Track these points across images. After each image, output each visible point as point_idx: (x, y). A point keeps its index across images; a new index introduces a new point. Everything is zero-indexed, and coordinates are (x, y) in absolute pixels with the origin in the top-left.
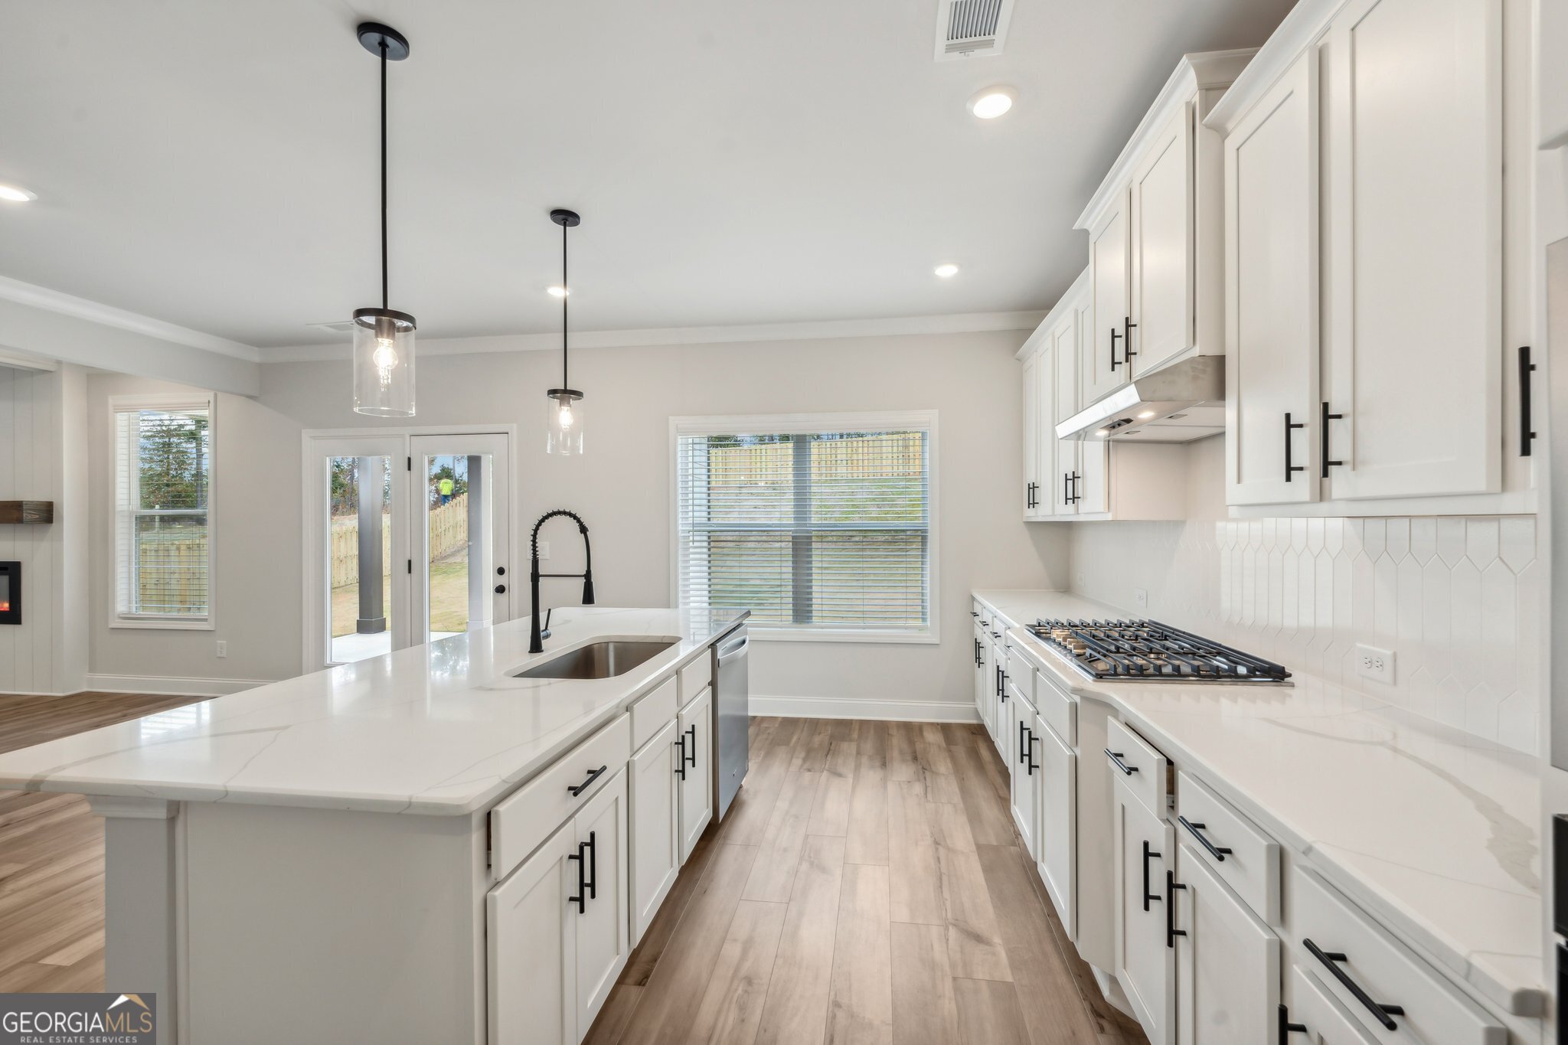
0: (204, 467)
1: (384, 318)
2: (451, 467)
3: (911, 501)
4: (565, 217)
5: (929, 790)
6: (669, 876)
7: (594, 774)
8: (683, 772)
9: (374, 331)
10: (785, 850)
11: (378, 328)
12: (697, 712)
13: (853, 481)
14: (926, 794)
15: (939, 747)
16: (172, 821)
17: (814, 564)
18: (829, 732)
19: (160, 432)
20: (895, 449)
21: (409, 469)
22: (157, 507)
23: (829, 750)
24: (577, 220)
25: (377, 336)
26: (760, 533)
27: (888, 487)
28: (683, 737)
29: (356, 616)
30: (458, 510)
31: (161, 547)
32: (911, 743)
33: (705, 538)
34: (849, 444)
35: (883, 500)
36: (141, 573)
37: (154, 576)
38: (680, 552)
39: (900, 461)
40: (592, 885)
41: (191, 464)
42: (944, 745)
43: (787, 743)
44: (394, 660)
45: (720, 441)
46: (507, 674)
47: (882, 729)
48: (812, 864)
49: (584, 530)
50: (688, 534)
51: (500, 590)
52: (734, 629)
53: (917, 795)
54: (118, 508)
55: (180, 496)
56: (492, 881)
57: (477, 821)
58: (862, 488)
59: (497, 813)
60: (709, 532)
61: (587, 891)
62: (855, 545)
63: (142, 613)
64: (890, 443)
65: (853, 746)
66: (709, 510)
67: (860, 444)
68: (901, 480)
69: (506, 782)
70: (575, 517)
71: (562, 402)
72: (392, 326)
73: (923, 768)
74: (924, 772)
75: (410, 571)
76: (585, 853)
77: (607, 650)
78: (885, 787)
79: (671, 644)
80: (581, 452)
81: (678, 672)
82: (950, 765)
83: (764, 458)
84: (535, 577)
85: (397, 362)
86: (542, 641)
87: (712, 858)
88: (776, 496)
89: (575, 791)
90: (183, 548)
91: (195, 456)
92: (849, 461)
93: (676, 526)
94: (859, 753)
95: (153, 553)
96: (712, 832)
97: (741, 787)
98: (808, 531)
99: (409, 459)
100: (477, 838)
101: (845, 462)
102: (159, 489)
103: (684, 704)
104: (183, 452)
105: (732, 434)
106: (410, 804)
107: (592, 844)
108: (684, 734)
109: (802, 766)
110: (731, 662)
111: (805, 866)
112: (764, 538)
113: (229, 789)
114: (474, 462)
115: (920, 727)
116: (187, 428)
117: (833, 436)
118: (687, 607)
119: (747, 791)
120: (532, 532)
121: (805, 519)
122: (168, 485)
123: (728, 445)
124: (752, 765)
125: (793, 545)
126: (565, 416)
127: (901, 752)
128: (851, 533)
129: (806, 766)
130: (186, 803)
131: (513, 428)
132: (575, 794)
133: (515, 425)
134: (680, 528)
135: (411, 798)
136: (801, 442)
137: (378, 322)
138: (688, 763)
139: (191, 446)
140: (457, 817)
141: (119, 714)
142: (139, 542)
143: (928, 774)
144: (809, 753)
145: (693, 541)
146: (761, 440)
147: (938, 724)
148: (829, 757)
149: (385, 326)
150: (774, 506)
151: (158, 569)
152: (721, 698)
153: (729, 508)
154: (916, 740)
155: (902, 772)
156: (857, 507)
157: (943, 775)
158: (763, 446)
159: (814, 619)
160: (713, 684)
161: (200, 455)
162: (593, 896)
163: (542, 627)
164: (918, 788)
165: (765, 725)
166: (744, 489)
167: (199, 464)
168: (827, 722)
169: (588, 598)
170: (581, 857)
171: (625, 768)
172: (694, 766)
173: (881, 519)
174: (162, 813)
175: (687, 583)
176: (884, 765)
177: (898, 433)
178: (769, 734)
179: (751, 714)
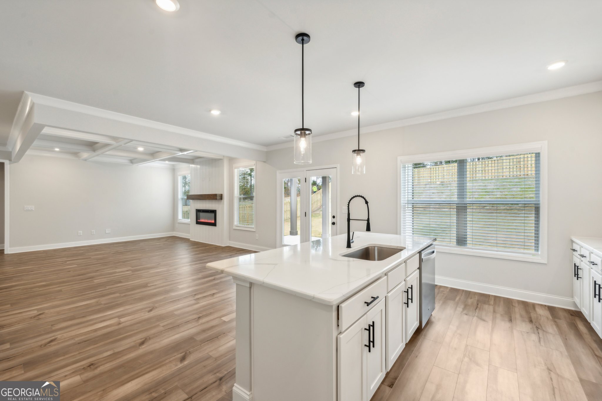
0: (252, 183)
1: (303, 131)
2: (316, 181)
3: (521, 189)
4: (359, 84)
5: (542, 340)
6: (401, 346)
7: (374, 299)
8: (408, 304)
9: (300, 136)
10: (455, 349)
11: (301, 135)
12: (413, 279)
13: (485, 180)
14: (540, 341)
15: (548, 318)
16: (250, 288)
17: (468, 219)
18: (477, 299)
19: (243, 174)
20: (511, 164)
21: (306, 182)
22: (242, 195)
23: (477, 307)
24: (364, 84)
25: (301, 138)
26: (436, 205)
27: (507, 182)
28: (408, 290)
29: (290, 230)
30: (319, 196)
31: (243, 207)
32: (528, 312)
33: (411, 206)
34: (484, 163)
35: (504, 189)
36: (239, 214)
37: (242, 215)
38: (402, 212)
39: (515, 169)
40: (373, 342)
41: (249, 183)
42: (551, 318)
43: (454, 299)
44: (301, 246)
45: (417, 166)
46: (340, 255)
47: (508, 303)
48: (470, 359)
49: (367, 202)
50: (405, 205)
51: (333, 224)
52: (429, 246)
53: (534, 341)
54: (235, 196)
55: (247, 192)
56: (339, 332)
57: (334, 308)
58: (491, 183)
59: (341, 307)
60: (413, 204)
61: (371, 344)
62: (487, 211)
63: (240, 225)
64: (508, 161)
65: (491, 308)
66: (413, 195)
67: (490, 162)
68: (515, 179)
69: (344, 296)
70: (363, 198)
71: (358, 154)
72: (305, 133)
73: (537, 327)
74: (537, 330)
75: (306, 216)
76: (371, 328)
77: (374, 249)
78: (512, 332)
79: (401, 250)
80: (364, 173)
81: (405, 262)
82: (556, 329)
83: (437, 172)
84: (349, 220)
85: (306, 146)
86: (351, 244)
87: (419, 343)
88: (443, 188)
89: (368, 304)
90: (248, 207)
91: (250, 180)
92: (484, 171)
93: (400, 201)
94: (494, 311)
95: (241, 208)
96: (419, 331)
97: (432, 315)
98: (465, 204)
99: (306, 178)
100: (334, 314)
101: (481, 171)
102: (242, 190)
103: (408, 275)
104: (247, 179)
105: (422, 162)
106: (314, 298)
107: (373, 326)
108: (408, 288)
109: (462, 312)
110: (428, 260)
111: (466, 359)
112: (437, 207)
113: (264, 282)
114: (324, 179)
115: (534, 306)
116: (248, 172)
117: (473, 159)
118: (405, 235)
119: (434, 317)
120: (348, 203)
121: (463, 198)
122: (244, 189)
123: (420, 167)
124: (437, 306)
125: (456, 210)
126: (359, 159)
127: (521, 316)
128: (484, 205)
129: (465, 312)
130: (254, 283)
131: (338, 166)
132: (368, 305)
133: (339, 165)
134: (402, 202)
135: (314, 295)
136: (462, 163)
137: (301, 133)
138: (410, 301)
139: (249, 178)
140: (329, 306)
141: (235, 253)
142: (239, 205)
143: (540, 331)
144: (466, 306)
145: (408, 207)
146: (436, 164)
147: (545, 306)
148: (477, 311)
149: (303, 134)
150: (442, 193)
151: (242, 213)
152: (423, 275)
153: (420, 194)
154: (530, 311)
155: (523, 327)
156: (488, 193)
157: (551, 333)
158: (437, 167)
159: (468, 245)
160: (420, 268)
161: (251, 180)
162: (374, 346)
163: (351, 239)
164: (534, 337)
165: (441, 289)
166: (427, 185)
167: (251, 183)
168: (475, 293)
169: (368, 229)
170: (369, 330)
171: (385, 298)
172: (412, 302)
173: (503, 198)
174: (248, 285)
175: (405, 225)
176: (511, 320)
177: (513, 156)
178: (444, 294)
179: (436, 284)
